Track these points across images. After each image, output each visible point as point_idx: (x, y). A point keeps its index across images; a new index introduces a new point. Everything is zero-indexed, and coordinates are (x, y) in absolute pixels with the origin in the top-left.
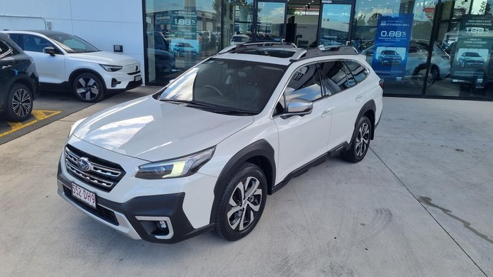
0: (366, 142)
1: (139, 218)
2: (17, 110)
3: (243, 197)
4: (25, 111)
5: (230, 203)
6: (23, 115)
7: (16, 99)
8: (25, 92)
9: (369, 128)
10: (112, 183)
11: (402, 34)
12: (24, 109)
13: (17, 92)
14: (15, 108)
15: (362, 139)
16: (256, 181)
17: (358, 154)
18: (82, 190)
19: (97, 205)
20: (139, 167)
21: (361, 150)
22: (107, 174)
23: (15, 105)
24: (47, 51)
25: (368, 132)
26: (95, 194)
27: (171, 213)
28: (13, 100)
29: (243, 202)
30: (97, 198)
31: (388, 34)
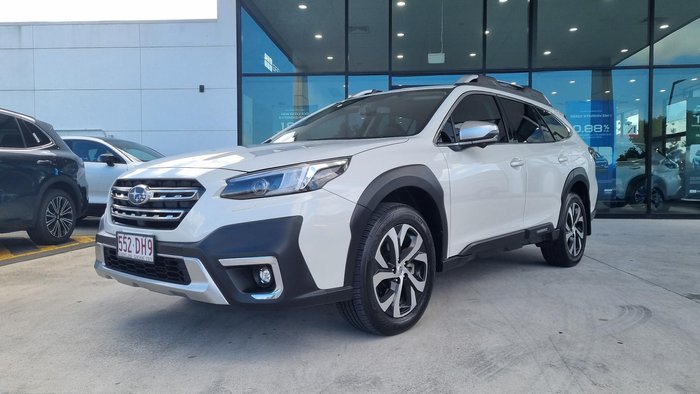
0: (581, 235)
1: (225, 262)
2: (51, 227)
3: (397, 260)
4: (62, 229)
5: (376, 257)
6: (60, 236)
7: (52, 210)
8: (66, 202)
9: (582, 214)
10: (182, 212)
11: (603, 128)
12: (62, 227)
13: (55, 201)
14: (48, 223)
15: (574, 228)
16: (416, 235)
17: (571, 252)
18: (133, 238)
19: (156, 257)
20: (227, 181)
21: (574, 246)
22: (176, 198)
23: (49, 219)
24: (104, 160)
25: (581, 219)
26: (154, 237)
27: (279, 250)
28: (48, 210)
29: (398, 269)
30: (157, 245)
31: (583, 129)
